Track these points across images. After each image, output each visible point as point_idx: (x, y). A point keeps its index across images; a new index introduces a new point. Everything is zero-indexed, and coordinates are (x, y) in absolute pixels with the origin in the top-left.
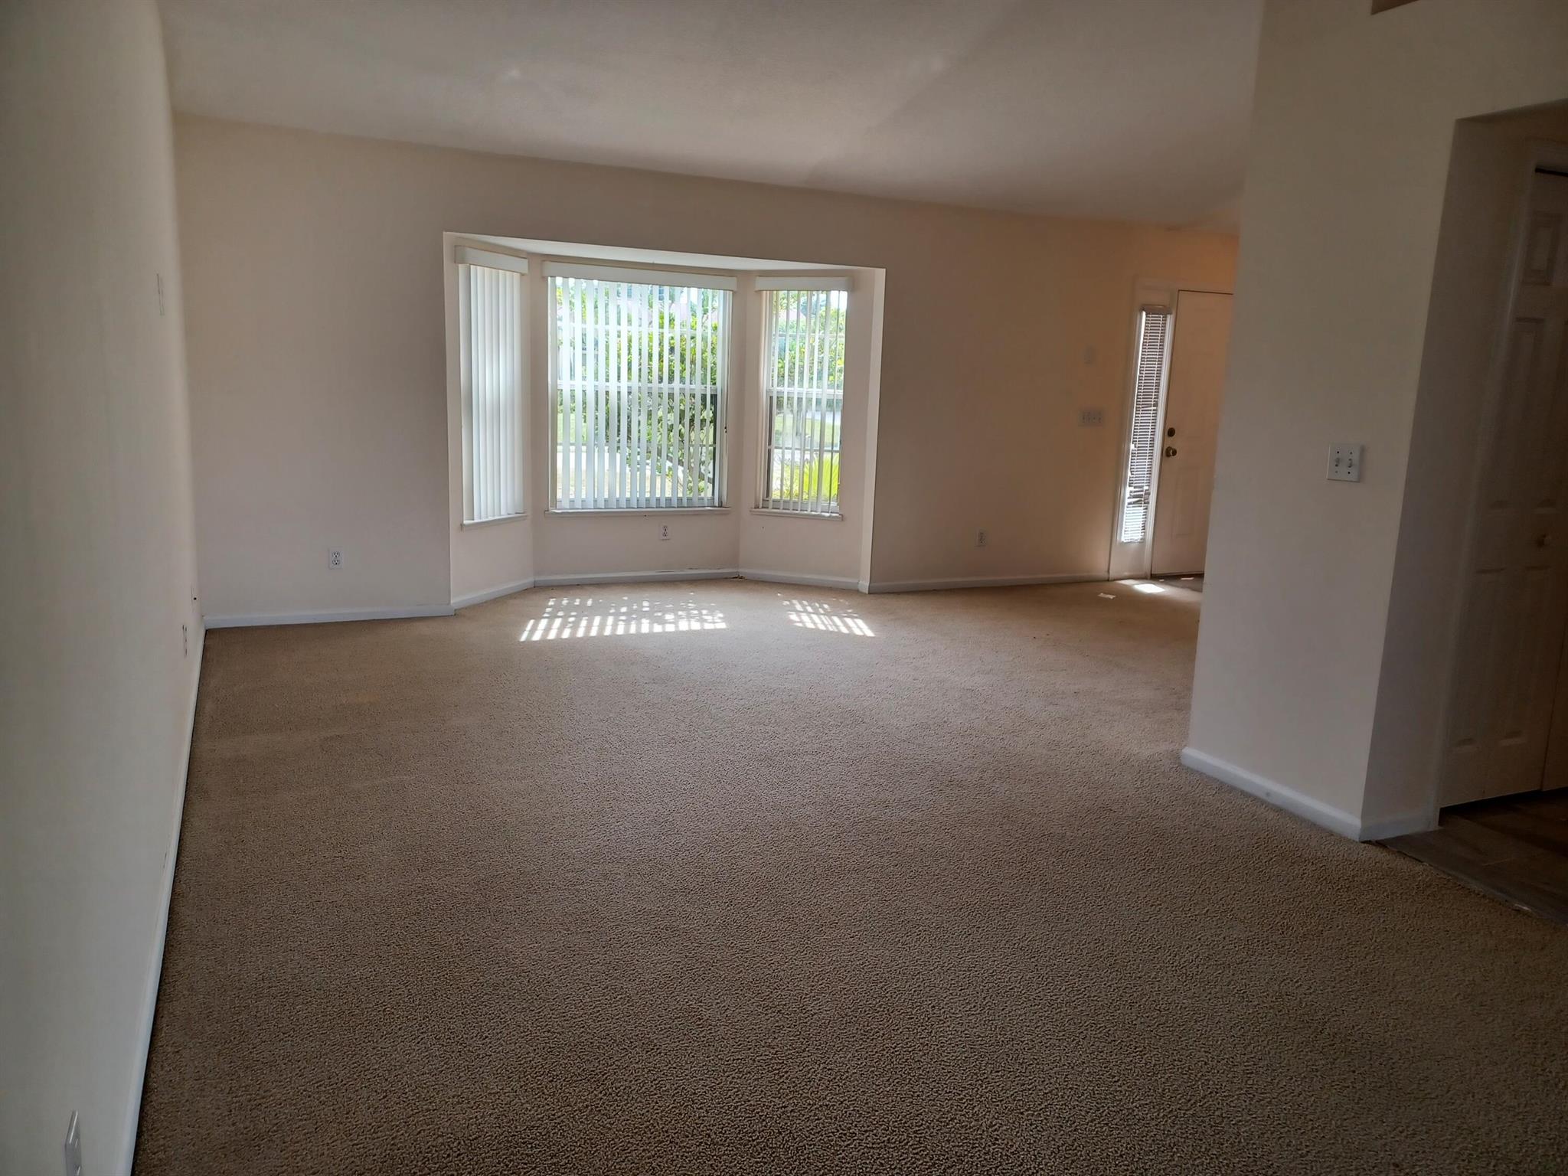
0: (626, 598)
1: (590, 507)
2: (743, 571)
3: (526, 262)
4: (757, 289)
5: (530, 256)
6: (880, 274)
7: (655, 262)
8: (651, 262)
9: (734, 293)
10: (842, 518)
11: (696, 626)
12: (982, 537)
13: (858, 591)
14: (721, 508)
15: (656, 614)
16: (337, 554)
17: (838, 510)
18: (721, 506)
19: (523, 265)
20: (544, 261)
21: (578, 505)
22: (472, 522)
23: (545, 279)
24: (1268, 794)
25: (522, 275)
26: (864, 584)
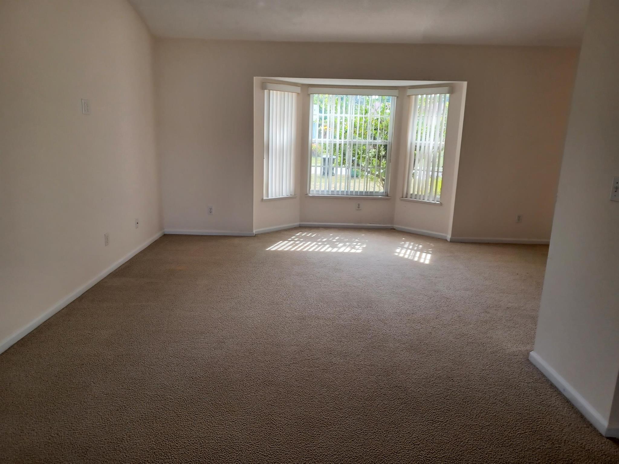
0: (331, 235)
1: (326, 194)
2: (396, 226)
3: (299, 88)
4: (407, 95)
5: (303, 85)
6: (465, 84)
7: (357, 85)
8: (355, 85)
9: (397, 97)
10: (441, 204)
11: (347, 250)
12: (519, 217)
13: (446, 240)
14: (387, 197)
15: (336, 243)
16: (211, 209)
17: (439, 200)
18: (387, 196)
19: (298, 89)
20: (309, 87)
21: (320, 193)
22: (268, 198)
23: (309, 95)
24: (564, 390)
25: (298, 94)
26: (449, 237)
